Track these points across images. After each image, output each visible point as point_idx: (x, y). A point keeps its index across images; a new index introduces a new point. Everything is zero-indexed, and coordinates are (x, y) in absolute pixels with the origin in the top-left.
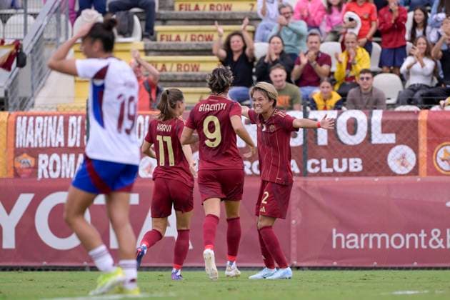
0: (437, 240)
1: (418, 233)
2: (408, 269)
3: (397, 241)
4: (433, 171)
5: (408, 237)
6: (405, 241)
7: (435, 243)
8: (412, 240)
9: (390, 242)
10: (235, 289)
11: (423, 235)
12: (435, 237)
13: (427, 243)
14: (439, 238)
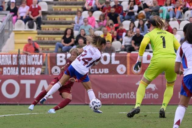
0: (133, 96)
1: (127, 93)
2: (123, 105)
3: (120, 96)
4: (132, 73)
5: (123, 94)
6: (122, 96)
7: (132, 97)
8: (125, 96)
9: (118, 96)
10: (67, 111)
11: (128, 94)
12: (132, 95)
13: (129, 97)
14: (134, 95)
